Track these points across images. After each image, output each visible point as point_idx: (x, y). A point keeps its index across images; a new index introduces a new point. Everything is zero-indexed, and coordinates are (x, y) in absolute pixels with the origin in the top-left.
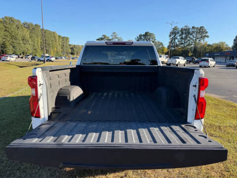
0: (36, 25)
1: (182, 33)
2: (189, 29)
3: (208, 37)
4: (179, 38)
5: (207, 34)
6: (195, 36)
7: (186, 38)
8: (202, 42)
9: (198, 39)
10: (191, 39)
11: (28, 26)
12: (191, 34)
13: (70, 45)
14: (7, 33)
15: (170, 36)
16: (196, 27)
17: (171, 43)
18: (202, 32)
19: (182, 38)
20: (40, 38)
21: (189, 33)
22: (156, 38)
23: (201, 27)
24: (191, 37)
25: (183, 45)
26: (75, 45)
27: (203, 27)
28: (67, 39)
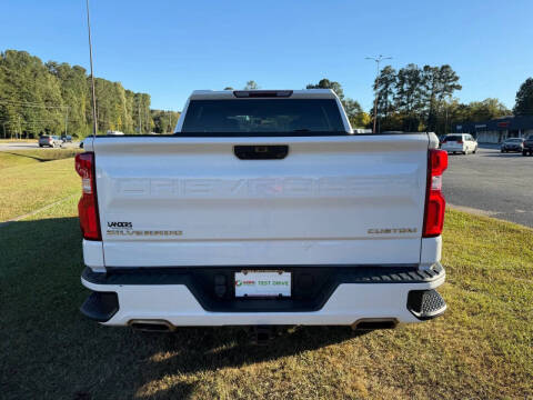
0: (76, 68)
1: (403, 81)
2: (417, 72)
3: (459, 88)
4: (395, 91)
5: (459, 83)
6: (431, 87)
7: (411, 91)
8: (447, 99)
9: (437, 92)
10: (424, 93)
12: (422, 84)
13: (152, 111)
14: (11, 88)
15: (376, 88)
16: (431, 66)
17: (377, 102)
18: (445, 77)
19: (402, 92)
20: (84, 96)
21: (417, 80)
22: (344, 93)
23: (443, 68)
24: (423, 88)
25: (404, 107)
26: (163, 112)
27: (447, 67)
28: (146, 97)
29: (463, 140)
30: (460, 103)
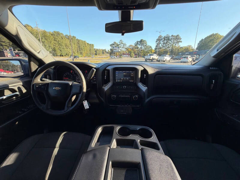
0: (73, 37)
1: (165, 40)
2: (169, 37)
3: (181, 42)
4: (162, 43)
5: (181, 40)
6: (173, 41)
7: (167, 43)
8: (177, 45)
9: (174, 43)
10: (170, 43)
11: (68, 37)
12: (170, 40)
13: (95, 49)
14: (55, 42)
15: (157, 42)
16: (174, 35)
17: (156, 46)
18: (177, 39)
19: (164, 43)
20: (76, 45)
21: (169, 39)
22: (147, 43)
23: (177, 35)
24: (170, 42)
25: (164, 48)
26: (97, 49)
27: (178, 35)
28: (93, 45)
29: (188, 58)
30: (180, 46)
